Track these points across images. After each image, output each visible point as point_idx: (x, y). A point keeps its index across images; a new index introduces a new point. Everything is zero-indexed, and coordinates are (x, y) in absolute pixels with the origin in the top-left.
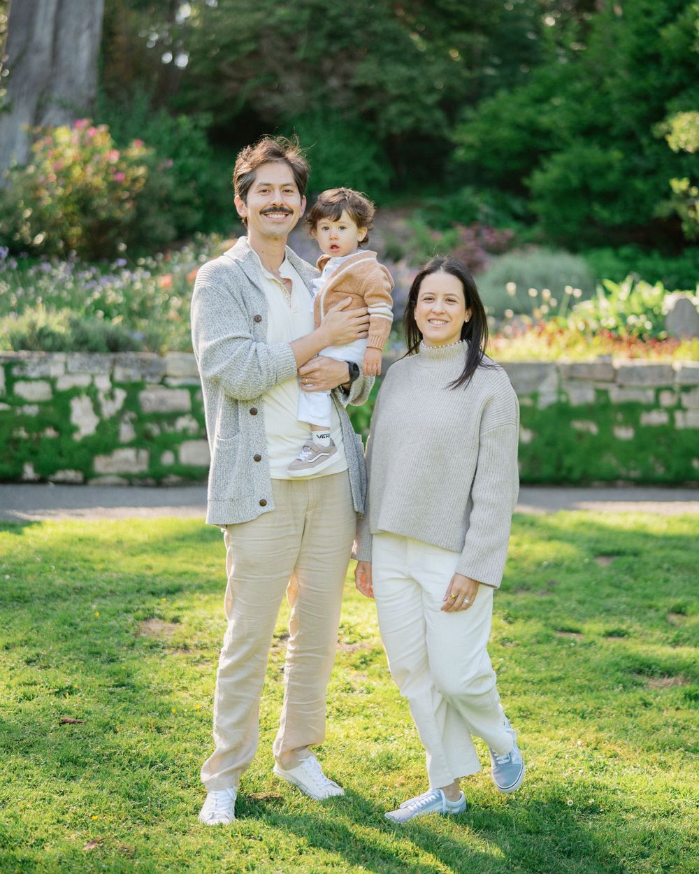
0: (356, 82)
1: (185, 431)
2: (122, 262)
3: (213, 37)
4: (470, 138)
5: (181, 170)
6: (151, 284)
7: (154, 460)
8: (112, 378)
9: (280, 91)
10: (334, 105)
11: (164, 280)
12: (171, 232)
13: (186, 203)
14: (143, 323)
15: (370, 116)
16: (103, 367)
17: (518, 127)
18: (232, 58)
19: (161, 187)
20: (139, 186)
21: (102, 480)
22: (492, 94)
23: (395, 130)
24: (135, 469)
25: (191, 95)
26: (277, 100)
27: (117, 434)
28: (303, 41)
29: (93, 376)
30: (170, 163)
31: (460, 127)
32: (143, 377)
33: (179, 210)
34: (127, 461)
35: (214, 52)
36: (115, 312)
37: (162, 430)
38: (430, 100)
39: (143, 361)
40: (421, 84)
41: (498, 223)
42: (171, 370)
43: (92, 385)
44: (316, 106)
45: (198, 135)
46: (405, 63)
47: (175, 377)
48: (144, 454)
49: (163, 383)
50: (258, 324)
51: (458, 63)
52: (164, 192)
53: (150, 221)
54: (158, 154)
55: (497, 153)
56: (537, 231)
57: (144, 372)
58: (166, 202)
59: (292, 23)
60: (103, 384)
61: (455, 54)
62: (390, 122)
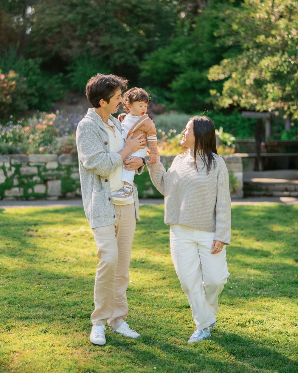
0: (101, 44)
1: (36, 181)
2: (11, 122)
3: (41, 26)
4: (147, 67)
5: (30, 82)
6: (22, 130)
7: (25, 191)
8: (10, 163)
9: (70, 47)
10: (92, 54)
11: (27, 129)
12: (26, 107)
13: (32, 95)
14: (19, 144)
15: (107, 58)
16: (7, 160)
17: (166, 62)
18: (50, 34)
19: (22, 89)
20: (13, 89)
21: (8, 199)
22: (156, 49)
23: (117, 64)
24: (19, 195)
25: (33, 49)
26: (69, 52)
27: (12, 182)
28: (79, 27)
29: (4, 163)
30: (25, 79)
31: (143, 62)
32: (21, 162)
33: (29, 98)
34: (16, 192)
35: (42, 32)
36: (9, 140)
37: (28, 181)
38: (132, 51)
39: (21, 157)
40: (127, 45)
41: (159, 101)
42: (31, 160)
43: (4, 165)
44: (85, 54)
45: (37, 66)
46: (121, 36)
47: (32, 162)
48: (22, 189)
49: (28, 165)
50: (106, 146)
51: (143, 36)
52: (23, 91)
53: (18, 103)
54: (20, 75)
55: (158, 73)
56: (174, 105)
57: (22, 161)
58: (24, 95)
59: (74, 20)
60: (7, 165)
61: (141, 32)
62: (115, 61)
